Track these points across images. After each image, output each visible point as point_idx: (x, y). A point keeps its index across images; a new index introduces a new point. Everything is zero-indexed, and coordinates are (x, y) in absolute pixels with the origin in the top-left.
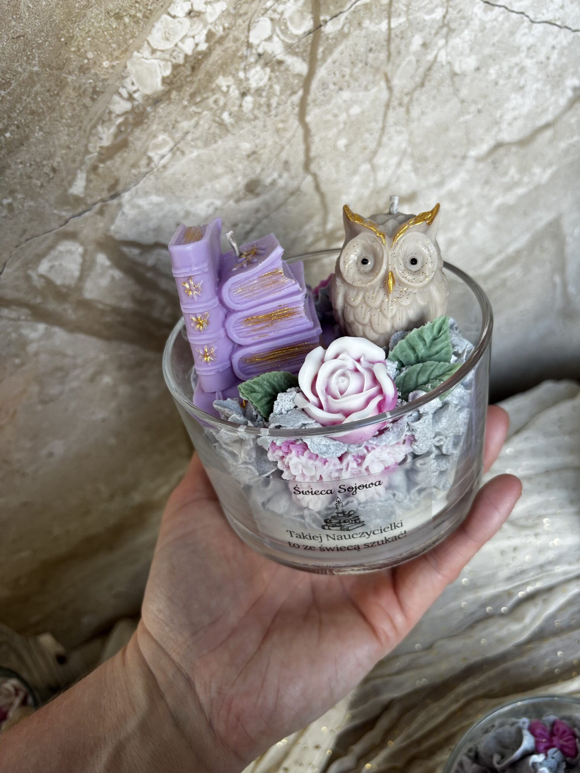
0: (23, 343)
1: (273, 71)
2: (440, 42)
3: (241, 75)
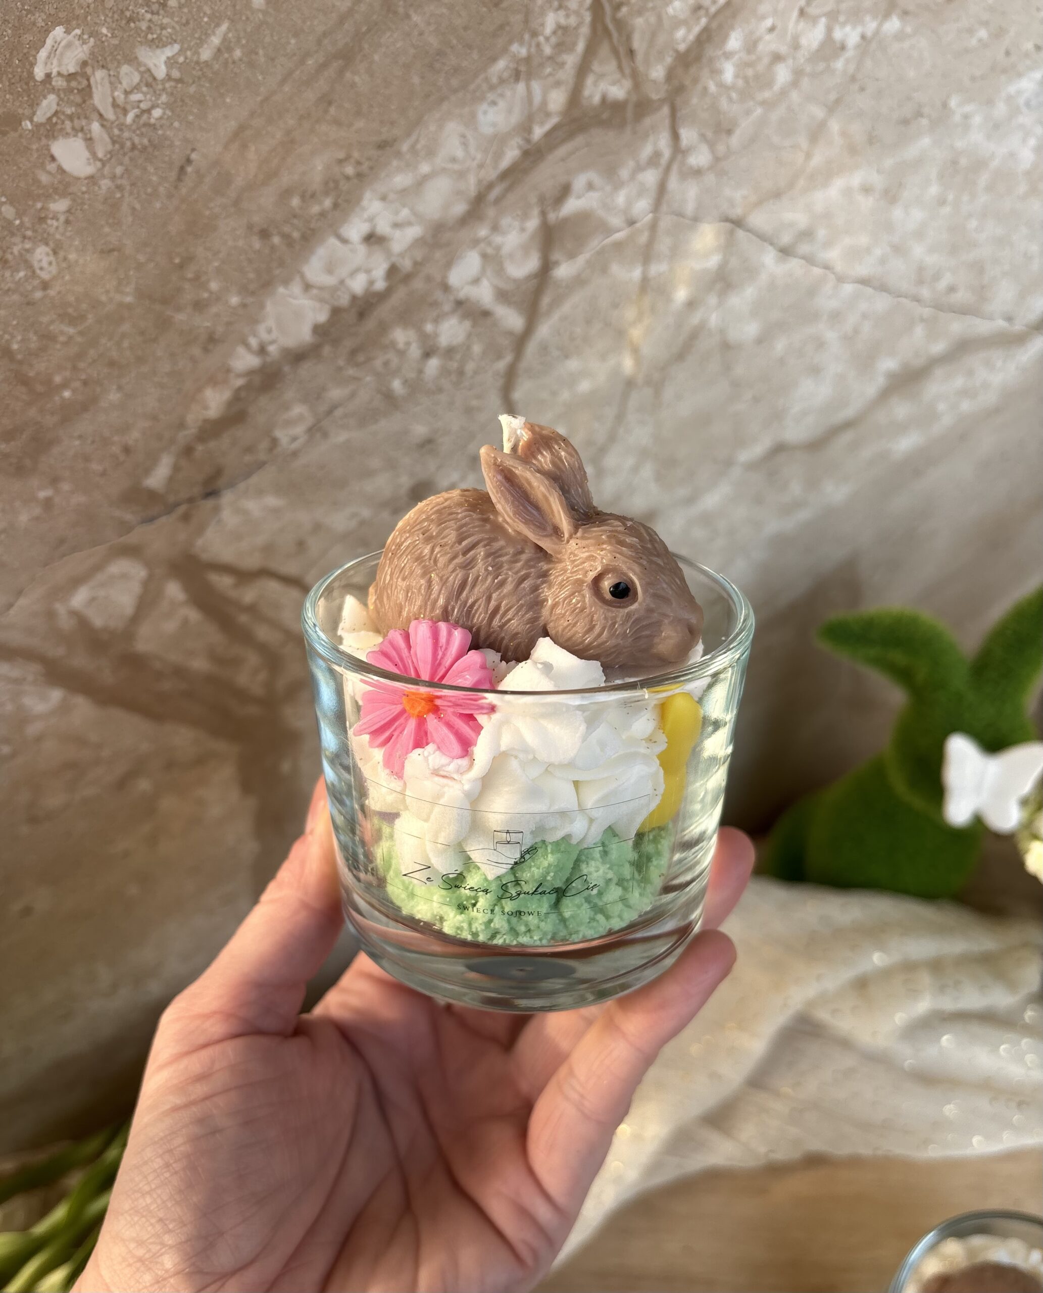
1: (474, 325)
2: (713, 300)
3: (429, 328)
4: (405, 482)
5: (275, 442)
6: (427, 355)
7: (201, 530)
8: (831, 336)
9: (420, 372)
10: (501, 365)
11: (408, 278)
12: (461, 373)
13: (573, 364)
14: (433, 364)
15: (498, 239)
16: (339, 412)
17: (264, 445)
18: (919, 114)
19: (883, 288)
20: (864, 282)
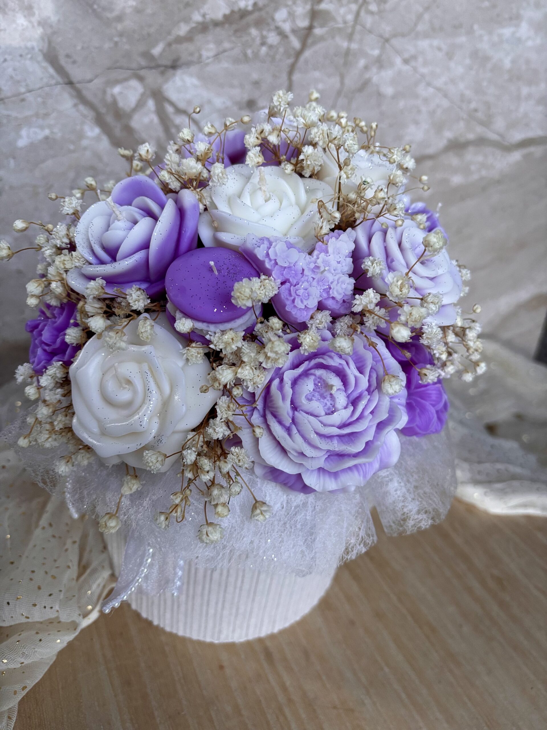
0: (81, 136)
1: (281, 40)
2: (374, 70)
3: (265, 33)
4: (246, 97)
5: (200, 56)
6: (263, 44)
7: (166, 81)
8: (424, 109)
9: (259, 51)
10: (290, 61)
11: (260, 9)
12: (273, 58)
13: (317, 74)
14: (264, 49)
15: (295, 8)
16: (226, 54)
17: (196, 55)
18: (460, 26)
19: (446, 96)
20: (438, 89)
